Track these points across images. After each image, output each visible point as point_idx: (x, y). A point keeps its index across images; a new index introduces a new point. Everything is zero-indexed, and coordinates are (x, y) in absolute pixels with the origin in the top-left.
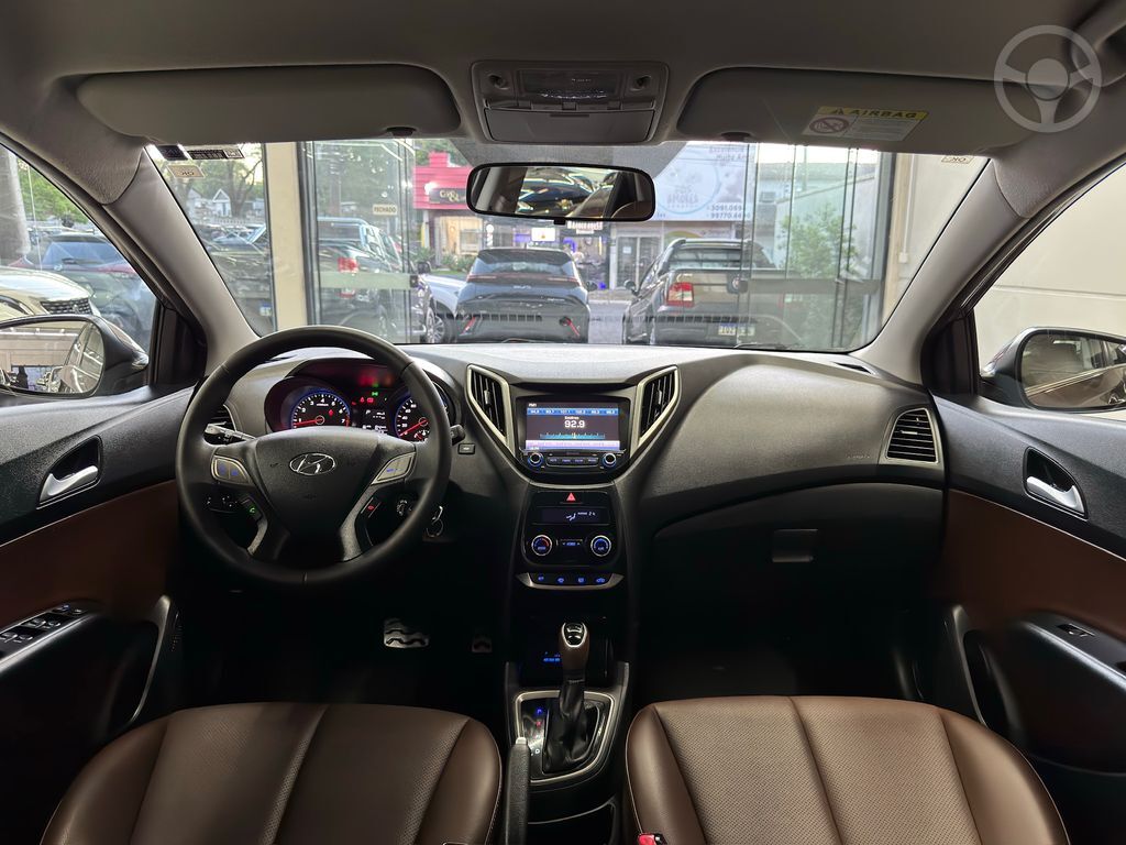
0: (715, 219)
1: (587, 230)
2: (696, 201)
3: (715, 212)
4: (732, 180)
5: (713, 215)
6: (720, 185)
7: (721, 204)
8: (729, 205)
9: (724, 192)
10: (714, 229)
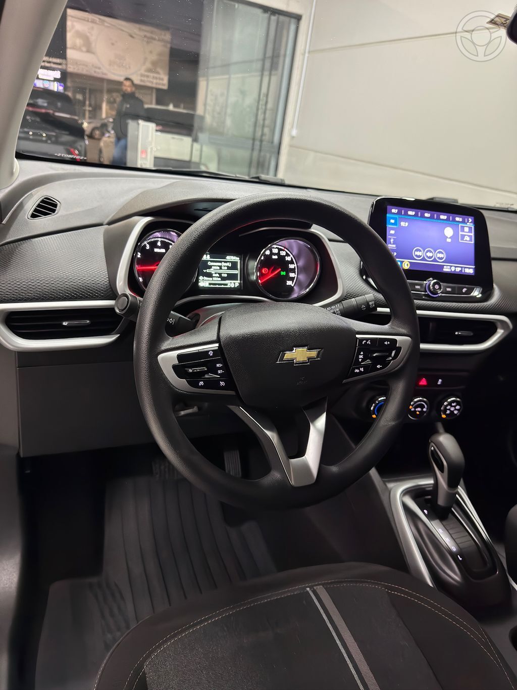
0: (142, 84)
1: (47, 75)
2: (130, 67)
3: (143, 78)
4: (154, 57)
5: (141, 81)
6: (146, 59)
7: (146, 73)
8: (152, 75)
9: (148, 65)
10: (142, 91)
